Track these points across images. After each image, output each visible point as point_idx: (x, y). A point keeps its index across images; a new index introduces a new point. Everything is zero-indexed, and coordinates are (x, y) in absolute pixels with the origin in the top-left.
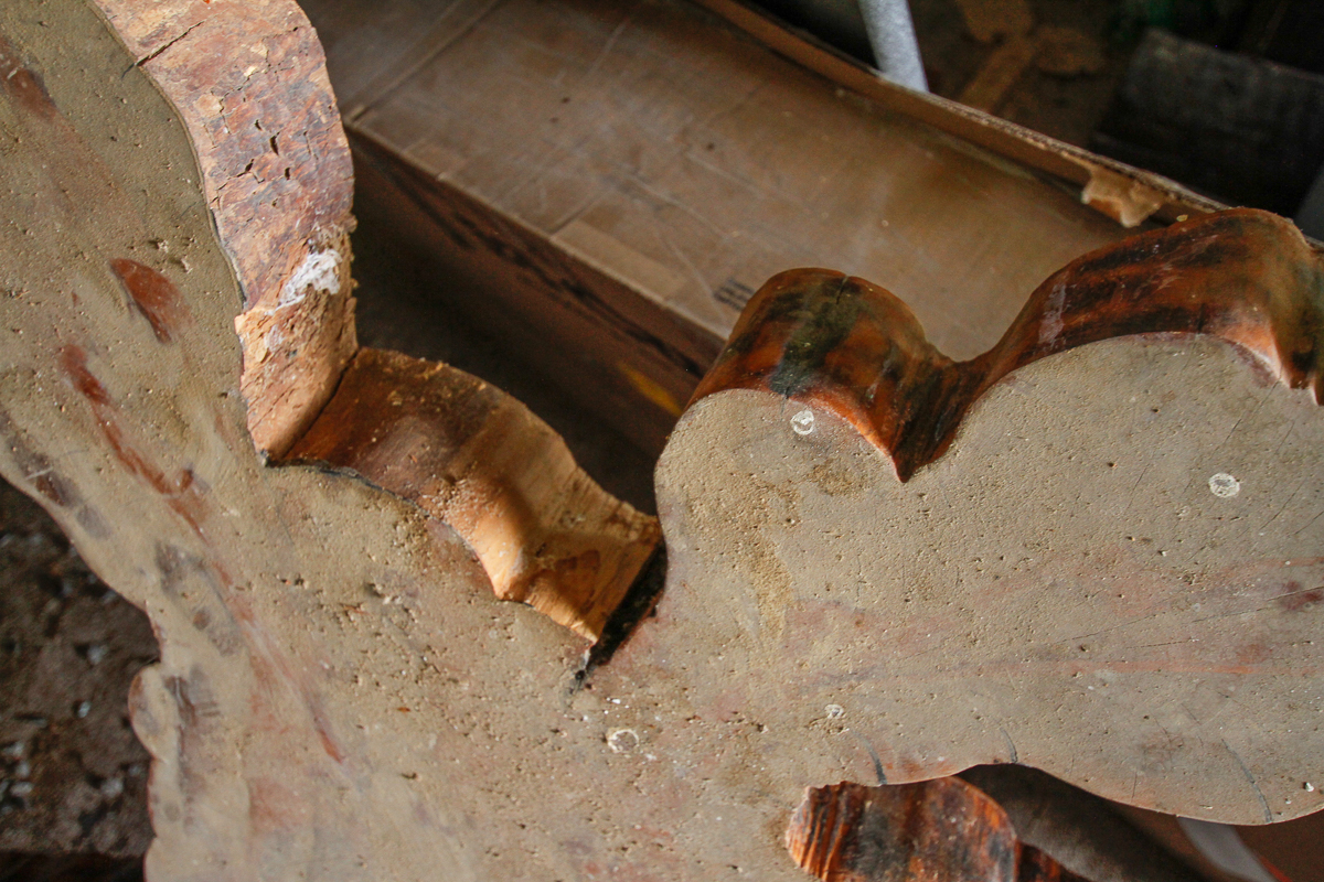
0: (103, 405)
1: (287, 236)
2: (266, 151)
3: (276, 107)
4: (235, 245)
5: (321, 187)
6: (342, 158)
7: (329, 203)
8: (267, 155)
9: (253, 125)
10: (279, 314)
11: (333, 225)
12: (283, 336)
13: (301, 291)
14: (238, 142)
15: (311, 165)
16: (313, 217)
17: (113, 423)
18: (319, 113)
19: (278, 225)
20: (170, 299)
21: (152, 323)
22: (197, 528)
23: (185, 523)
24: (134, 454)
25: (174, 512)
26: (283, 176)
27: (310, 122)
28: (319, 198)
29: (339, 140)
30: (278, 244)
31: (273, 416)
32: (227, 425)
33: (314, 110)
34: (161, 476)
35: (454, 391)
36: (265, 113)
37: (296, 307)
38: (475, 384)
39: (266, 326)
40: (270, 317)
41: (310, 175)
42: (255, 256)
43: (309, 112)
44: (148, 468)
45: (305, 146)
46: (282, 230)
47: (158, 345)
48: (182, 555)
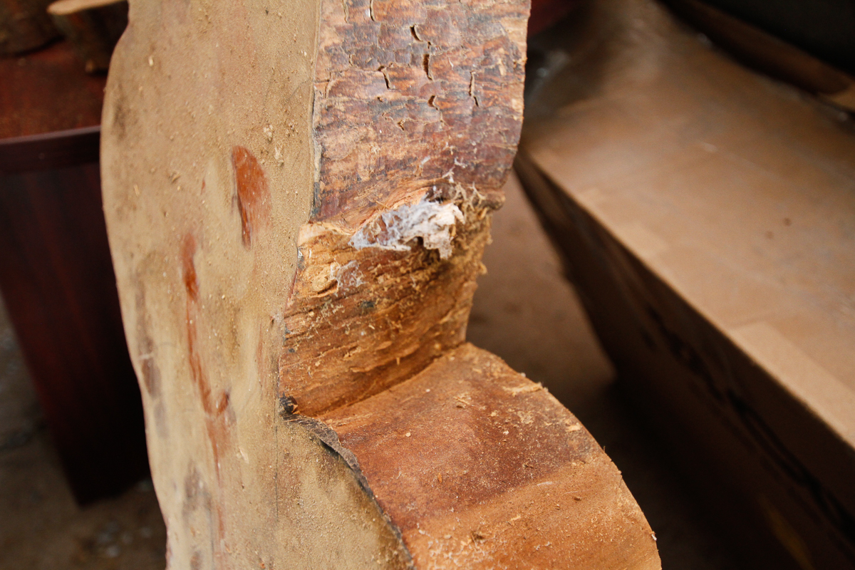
0: (193, 302)
1: (404, 164)
2: (414, 62)
3: (446, 26)
4: (329, 140)
5: (472, 135)
6: (510, 121)
7: (476, 161)
8: (414, 69)
9: (408, 27)
10: (366, 252)
11: (473, 187)
12: (363, 280)
13: (406, 240)
14: (379, 33)
15: (466, 107)
16: (449, 165)
17: (194, 323)
18: (500, 61)
19: (397, 147)
20: (260, 195)
21: (243, 221)
22: (216, 461)
23: (211, 450)
24: (199, 361)
25: (207, 435)
26: (427, 101)
27: (484, 63)
28: (466, 148)
29: (514, 102)
30: (388, 168)
31: (317, 364)
32: (265, 354)
33: (493, 55)
34: (209, 392)
35: (538, 419)
36: (427, 23)
37: (394, 255)
38: (567, 422)
39: (345, 256)
40: (354, 250)
41: (461, 118)
42: (350, 165)
43: (486, 53)
44: (204, 379)
45: (467, 83)
46: (400, 155)
47: (241, 247)
48: (201, 484)
